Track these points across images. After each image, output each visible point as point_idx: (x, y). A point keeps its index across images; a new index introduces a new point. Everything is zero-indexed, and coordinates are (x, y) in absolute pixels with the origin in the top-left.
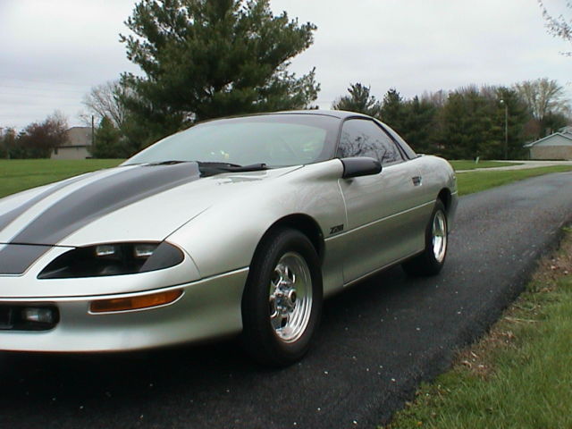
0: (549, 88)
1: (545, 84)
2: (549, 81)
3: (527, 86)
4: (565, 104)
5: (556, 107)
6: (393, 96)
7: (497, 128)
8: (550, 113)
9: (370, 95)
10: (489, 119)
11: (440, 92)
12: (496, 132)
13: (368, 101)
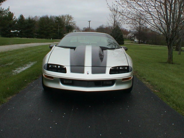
0: (70, 18)
1: (68, 16)
2: (69, 15)
3: (63, 16)
4: (74, 23)
5: (71, 24)
6: (22, 17)
7: (55, 29)
8: (69, 25)
9: (14, 16)
10: (52, 26)
11: (36, 16)
12: (54, 30)
13: (13, 18)
